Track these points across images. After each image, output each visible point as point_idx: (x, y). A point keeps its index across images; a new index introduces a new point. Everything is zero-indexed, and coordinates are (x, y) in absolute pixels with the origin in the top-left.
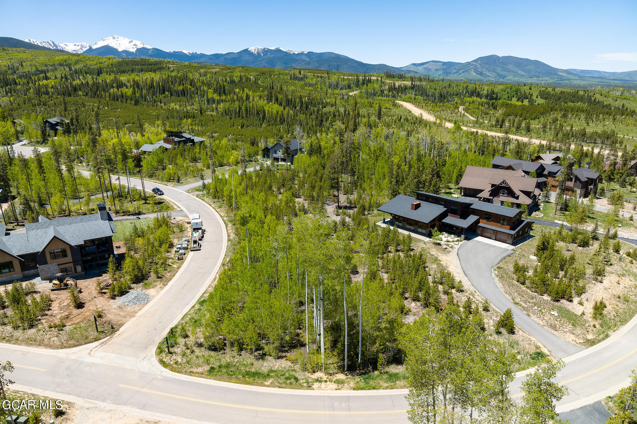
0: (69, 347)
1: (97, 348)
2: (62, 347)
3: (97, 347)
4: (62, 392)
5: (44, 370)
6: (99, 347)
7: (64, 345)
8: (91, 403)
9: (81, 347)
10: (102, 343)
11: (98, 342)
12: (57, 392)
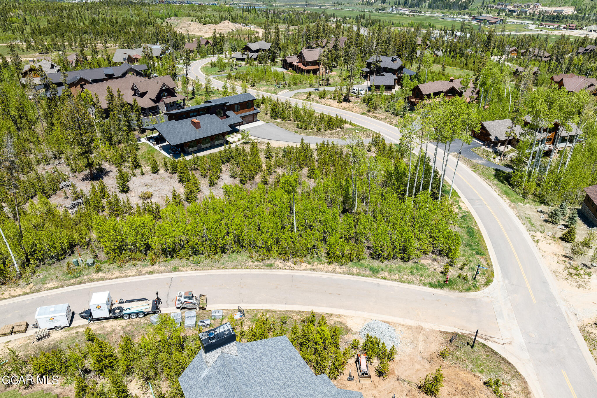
0: (513, 367)
1: (497, 340)
2: (517, 375)
3: (494, 342)
4: (576, 342)
5: (564, 373)
6: (493, 339)
7: (514, 373)
8: (568, 316)
9: (504, 356)
10: (486, 339)
11: (486, 344)
12: (578, 346)
